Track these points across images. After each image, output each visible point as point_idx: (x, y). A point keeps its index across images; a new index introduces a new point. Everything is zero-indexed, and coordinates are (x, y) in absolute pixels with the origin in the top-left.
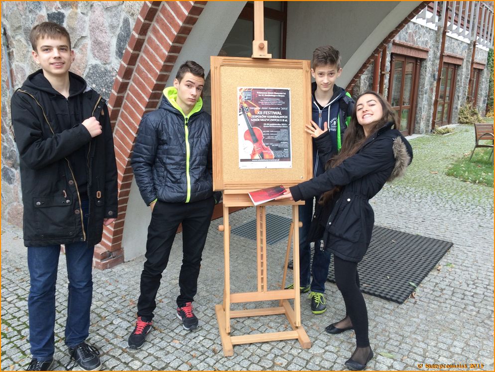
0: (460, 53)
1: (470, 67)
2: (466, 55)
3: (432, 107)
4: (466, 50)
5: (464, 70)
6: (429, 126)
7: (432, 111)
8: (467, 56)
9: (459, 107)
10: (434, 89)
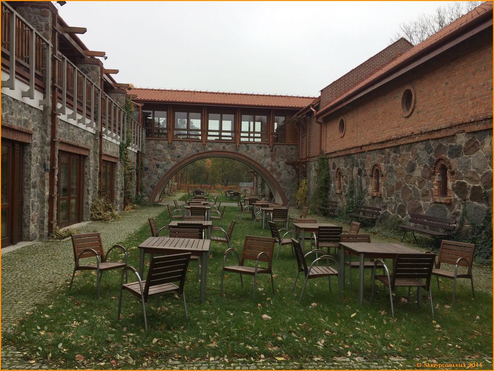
0: (84, 142)
1: (98, 159)
2: (92, 146)
3: (46, 205)
4: (92, 141)
5: (92, 161)
6: (43, 229)
7: (46, 210)
8: (94, 147)
9: (90, 202)
10: (47, 182)
